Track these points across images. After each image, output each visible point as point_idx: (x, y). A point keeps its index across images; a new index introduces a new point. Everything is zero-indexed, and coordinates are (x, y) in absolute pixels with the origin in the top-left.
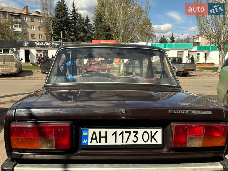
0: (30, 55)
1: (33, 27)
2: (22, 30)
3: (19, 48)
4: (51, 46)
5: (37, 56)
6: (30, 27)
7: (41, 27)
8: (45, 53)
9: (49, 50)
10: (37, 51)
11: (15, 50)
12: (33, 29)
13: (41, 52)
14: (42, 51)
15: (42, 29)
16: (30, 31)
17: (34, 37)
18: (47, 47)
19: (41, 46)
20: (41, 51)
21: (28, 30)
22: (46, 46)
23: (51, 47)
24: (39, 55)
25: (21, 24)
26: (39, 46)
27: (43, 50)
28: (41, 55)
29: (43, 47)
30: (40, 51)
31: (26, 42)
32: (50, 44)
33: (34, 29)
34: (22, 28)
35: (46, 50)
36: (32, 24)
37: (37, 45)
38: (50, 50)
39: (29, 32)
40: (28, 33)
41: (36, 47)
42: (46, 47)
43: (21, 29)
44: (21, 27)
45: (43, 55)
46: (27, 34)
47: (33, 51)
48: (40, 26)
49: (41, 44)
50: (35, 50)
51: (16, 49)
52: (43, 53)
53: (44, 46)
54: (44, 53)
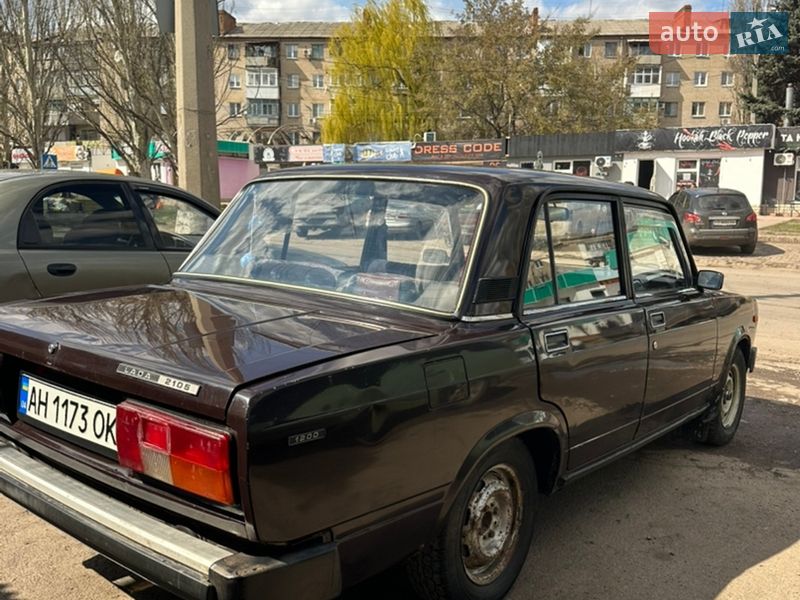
0: (653, 178)
1: (700, 77)
2: (662, 93)
3: (623, 155)
4: (735, 144)
5: (678, 181)
6: (692, 76)
7: (731, 75)
8: (708, 169)
9: (723, 160)
10: (681, 162)
11: (608, 161)
12: (699, 85)
13: (695, 166)
14: (698, 164)
15: (731, 82)
16: (689, 93)
17: (701, 113)
18: (718, 147)
19: (698, 146)
20: (695, 162)
21: (682, 88)
22: (715, 143)
23: (732, 146)
24: (687, 177)
25: (661, 72)
26: (687, 146)
27: (702, 160)
28: (693, 176)
29: (701, 148)
30: (692, 163)
31: (646, 133)
32: (728, 136)
33: (705, 85)
34: (662, 84)
35: (711, 160)
36: (699, 65)
37: (683, 144)
38: (729, 159)
39: (684, 95)
40: (682, 99)
41: (679, 149)
42: (713, 148)
43: (659, 87)
44: (660, 82)
45: (700, 177)
46: (677, 103)
47: (666, 164)
48: (730, 70)
49: (698, 138)
50: (673, 160)
51: (612, 160)
52: (701, 171)
53: (706, 146)
54: (703, 169)
